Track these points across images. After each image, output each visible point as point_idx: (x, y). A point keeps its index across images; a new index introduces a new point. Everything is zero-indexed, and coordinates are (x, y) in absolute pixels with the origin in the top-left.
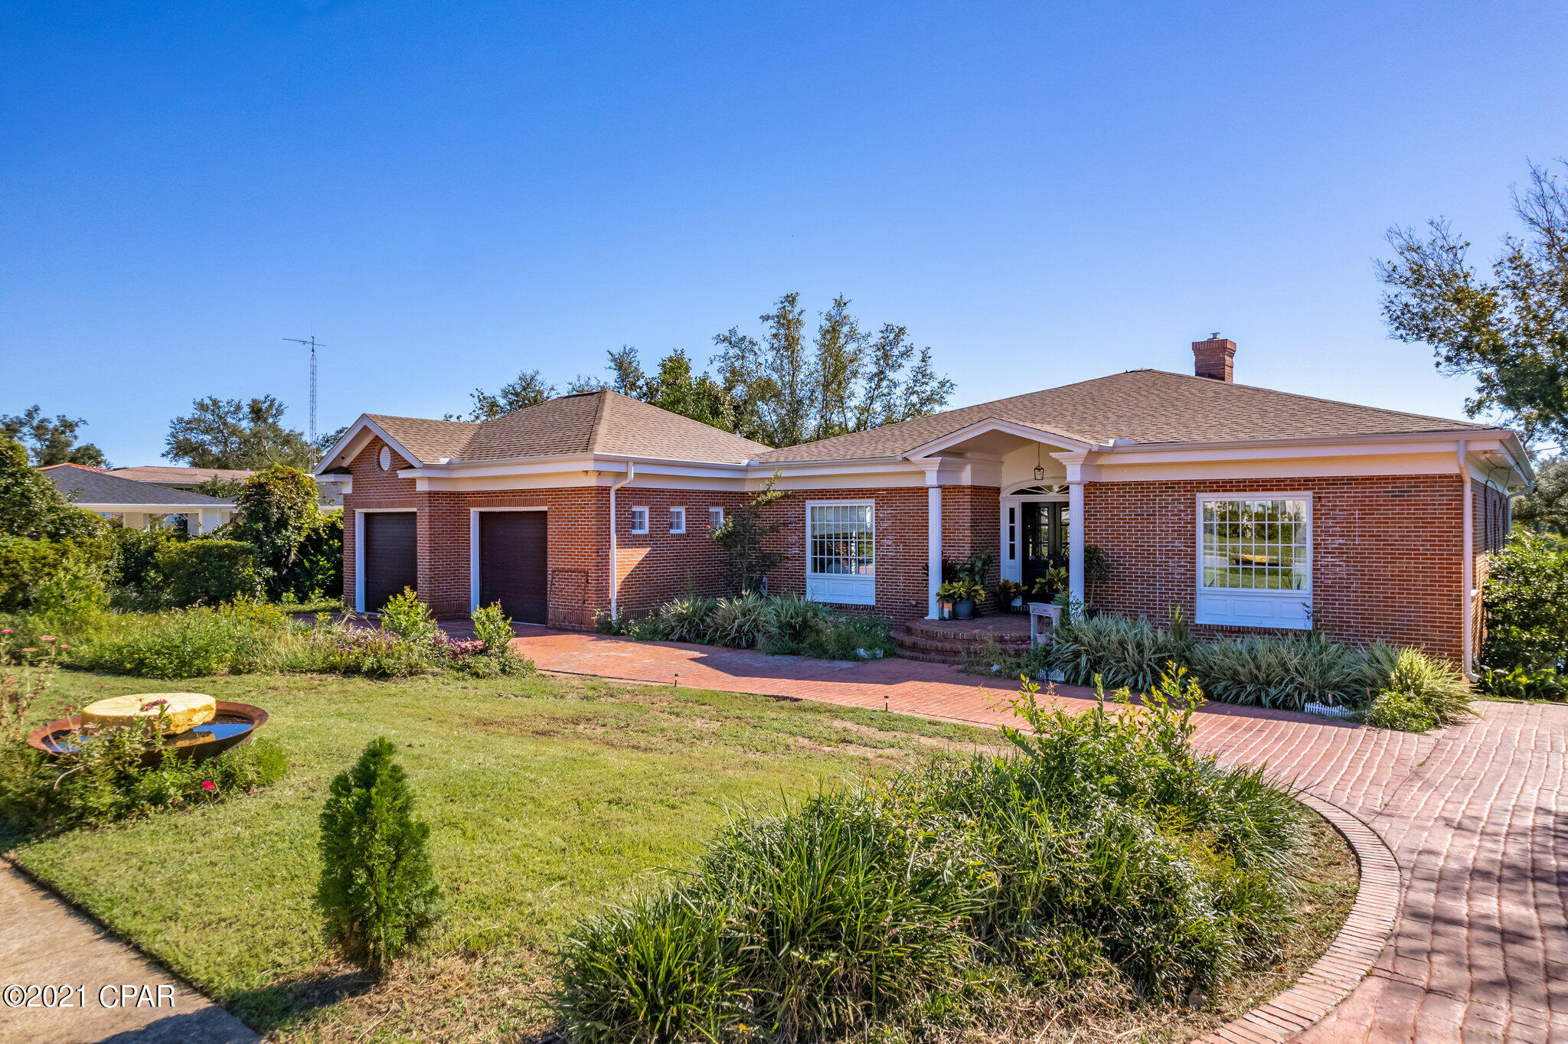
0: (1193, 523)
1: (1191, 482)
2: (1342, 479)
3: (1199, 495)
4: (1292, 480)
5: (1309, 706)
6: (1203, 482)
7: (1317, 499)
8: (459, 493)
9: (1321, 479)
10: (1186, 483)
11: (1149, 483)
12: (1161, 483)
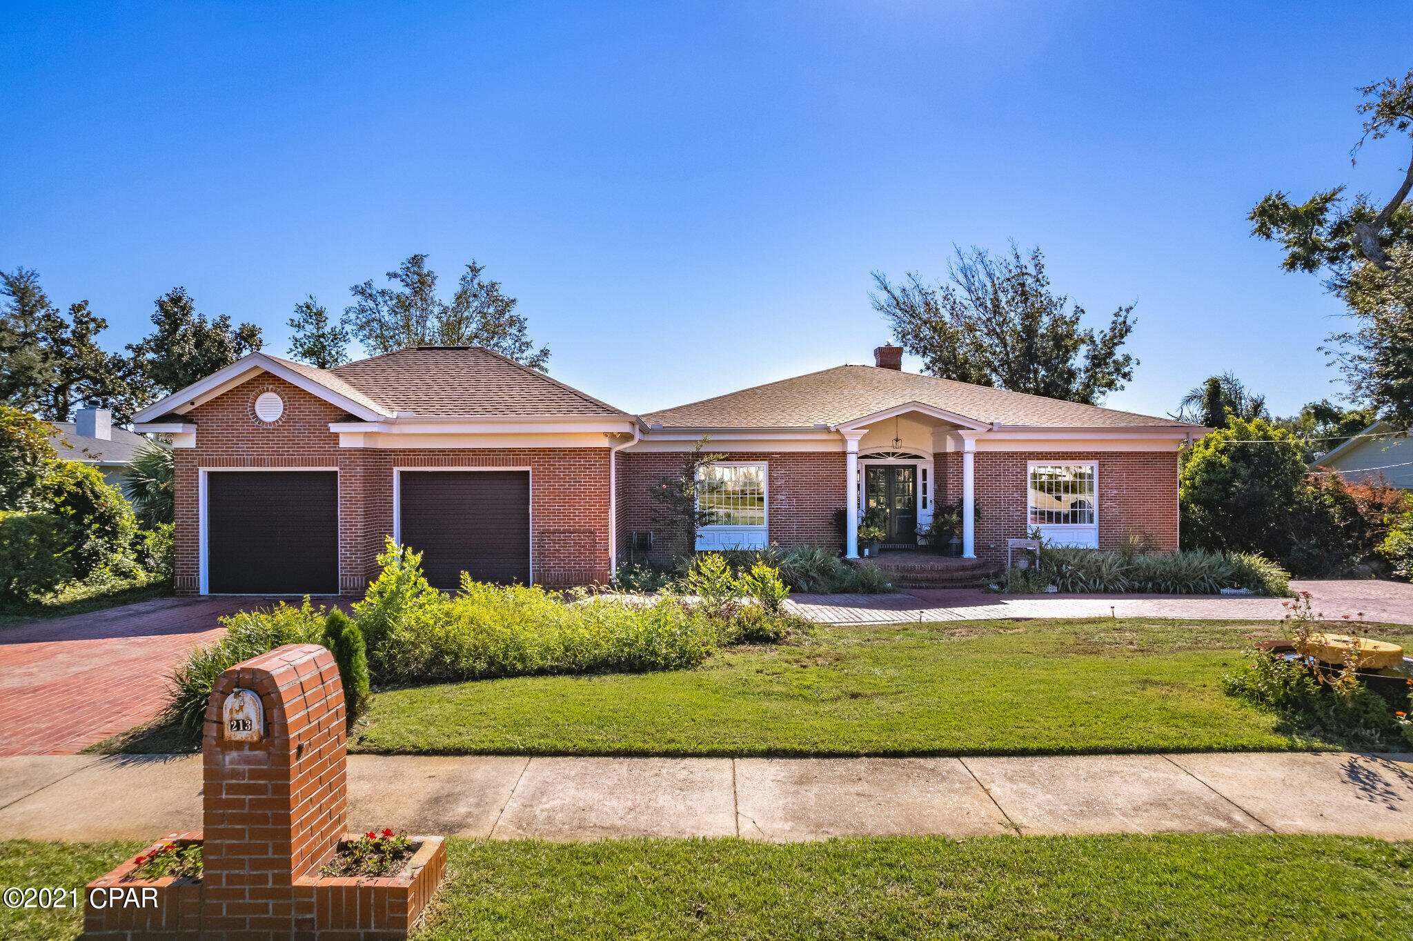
0: (1026, 481)
1: (1025, 453)
2: (1116, 453)
3: (1029, 462)
4: (1088, 453)
5: (1223, 591)
6: (1032, 453)
7: (1101, 465)
8: (382, 451)
9: (1104, 453)
10: (1022, 453)
11: (996, 453)
12: (1005, 453)
